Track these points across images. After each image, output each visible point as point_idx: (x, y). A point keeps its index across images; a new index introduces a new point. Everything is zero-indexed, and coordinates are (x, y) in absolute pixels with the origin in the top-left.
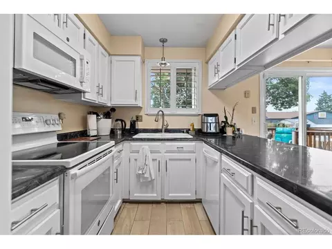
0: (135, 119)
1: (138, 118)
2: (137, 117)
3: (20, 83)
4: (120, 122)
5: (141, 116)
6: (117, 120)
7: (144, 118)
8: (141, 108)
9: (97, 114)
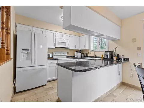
0: (87, 53)
1: (88, 53)
4: (83, 54)
7: (90, 53)
8: (89, 50)
9: (77, 52)
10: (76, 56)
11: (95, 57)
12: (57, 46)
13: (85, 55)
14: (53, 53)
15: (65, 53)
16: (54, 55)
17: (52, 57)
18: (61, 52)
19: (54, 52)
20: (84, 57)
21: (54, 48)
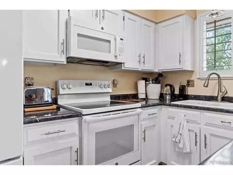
0: (185, 84)
1: (190, 83)
2: (188, 82)
3: (84, 63)
4: (169, 87)
5: (193, 81)
6: (166, 85)
7: (196, 82)
8: (192, 72)
9: (146, 80)
10: (142, 96)
11: (224, 99)
12: (73, 54)
13: (177, 92)
14: (56, 83)
15: (107, 83)
16: (61, 92)
17: (55, 101)
18: (88, 82)
19: (60, 82)
20: (174, 97)
21: (63, 60)
